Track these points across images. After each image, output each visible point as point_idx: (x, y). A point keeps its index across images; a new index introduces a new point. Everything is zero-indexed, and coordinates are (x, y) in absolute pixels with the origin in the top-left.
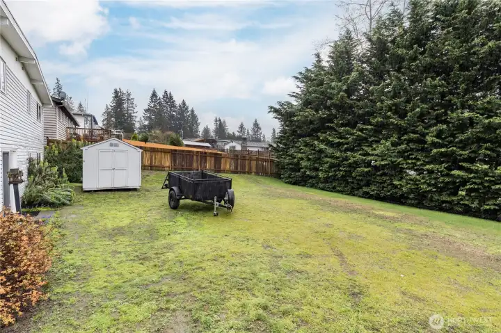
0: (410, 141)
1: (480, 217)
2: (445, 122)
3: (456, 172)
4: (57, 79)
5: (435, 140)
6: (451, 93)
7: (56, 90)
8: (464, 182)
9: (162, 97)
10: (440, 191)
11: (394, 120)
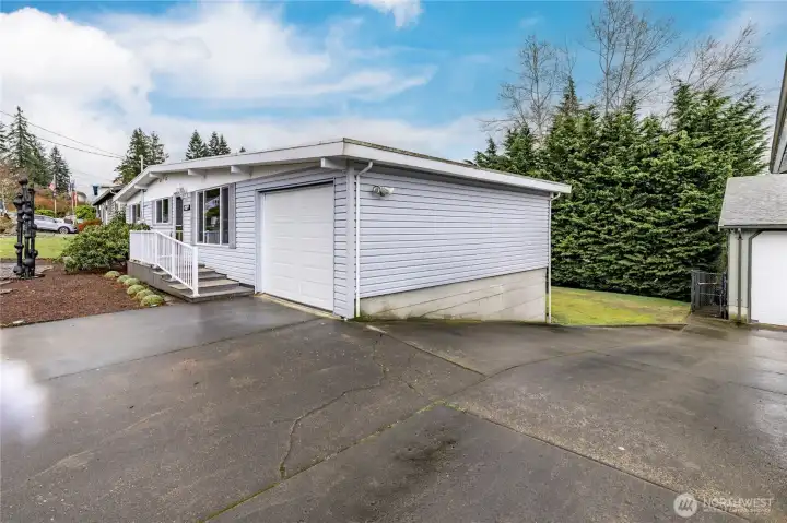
0: (588, 236)
1: (638, 294)
2: (612, 223)
3: (621, 262)
4: (19, 109)
5: (607, 237)
6: (617, 200)
7: (16, 127)
8: (628, 268)
9: (208, 143)
10: (611, 275)
11: (575, 219)
